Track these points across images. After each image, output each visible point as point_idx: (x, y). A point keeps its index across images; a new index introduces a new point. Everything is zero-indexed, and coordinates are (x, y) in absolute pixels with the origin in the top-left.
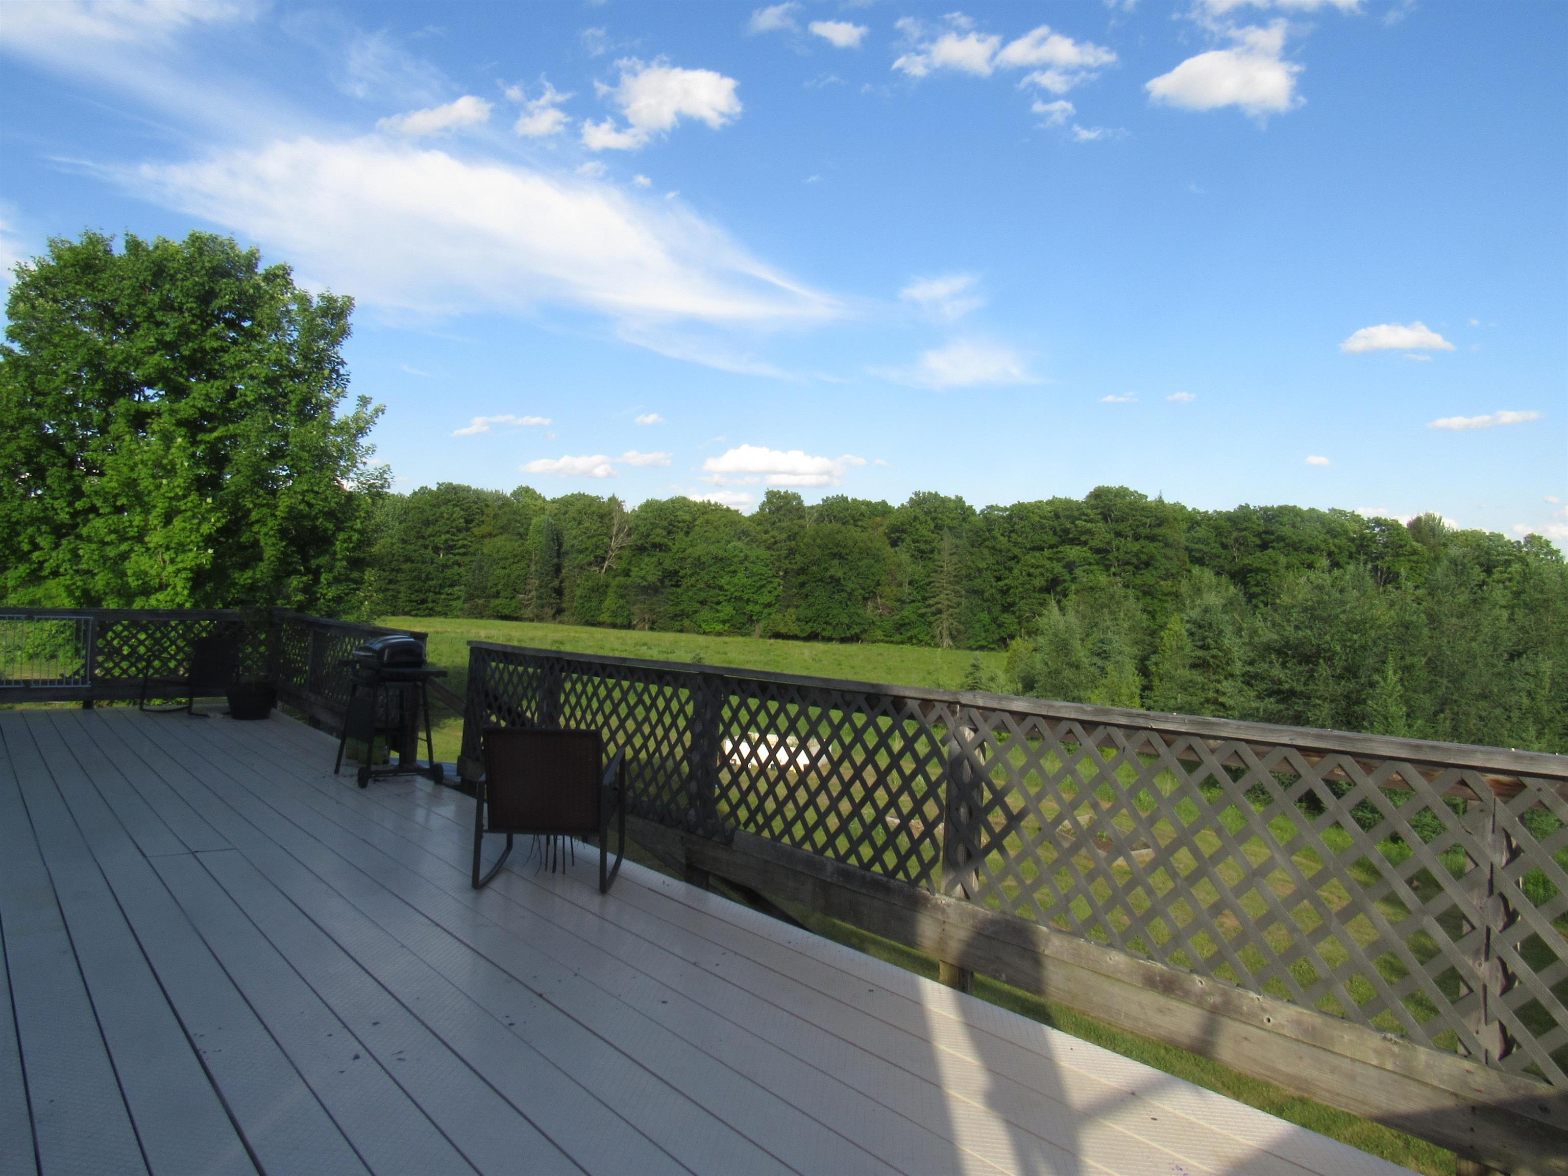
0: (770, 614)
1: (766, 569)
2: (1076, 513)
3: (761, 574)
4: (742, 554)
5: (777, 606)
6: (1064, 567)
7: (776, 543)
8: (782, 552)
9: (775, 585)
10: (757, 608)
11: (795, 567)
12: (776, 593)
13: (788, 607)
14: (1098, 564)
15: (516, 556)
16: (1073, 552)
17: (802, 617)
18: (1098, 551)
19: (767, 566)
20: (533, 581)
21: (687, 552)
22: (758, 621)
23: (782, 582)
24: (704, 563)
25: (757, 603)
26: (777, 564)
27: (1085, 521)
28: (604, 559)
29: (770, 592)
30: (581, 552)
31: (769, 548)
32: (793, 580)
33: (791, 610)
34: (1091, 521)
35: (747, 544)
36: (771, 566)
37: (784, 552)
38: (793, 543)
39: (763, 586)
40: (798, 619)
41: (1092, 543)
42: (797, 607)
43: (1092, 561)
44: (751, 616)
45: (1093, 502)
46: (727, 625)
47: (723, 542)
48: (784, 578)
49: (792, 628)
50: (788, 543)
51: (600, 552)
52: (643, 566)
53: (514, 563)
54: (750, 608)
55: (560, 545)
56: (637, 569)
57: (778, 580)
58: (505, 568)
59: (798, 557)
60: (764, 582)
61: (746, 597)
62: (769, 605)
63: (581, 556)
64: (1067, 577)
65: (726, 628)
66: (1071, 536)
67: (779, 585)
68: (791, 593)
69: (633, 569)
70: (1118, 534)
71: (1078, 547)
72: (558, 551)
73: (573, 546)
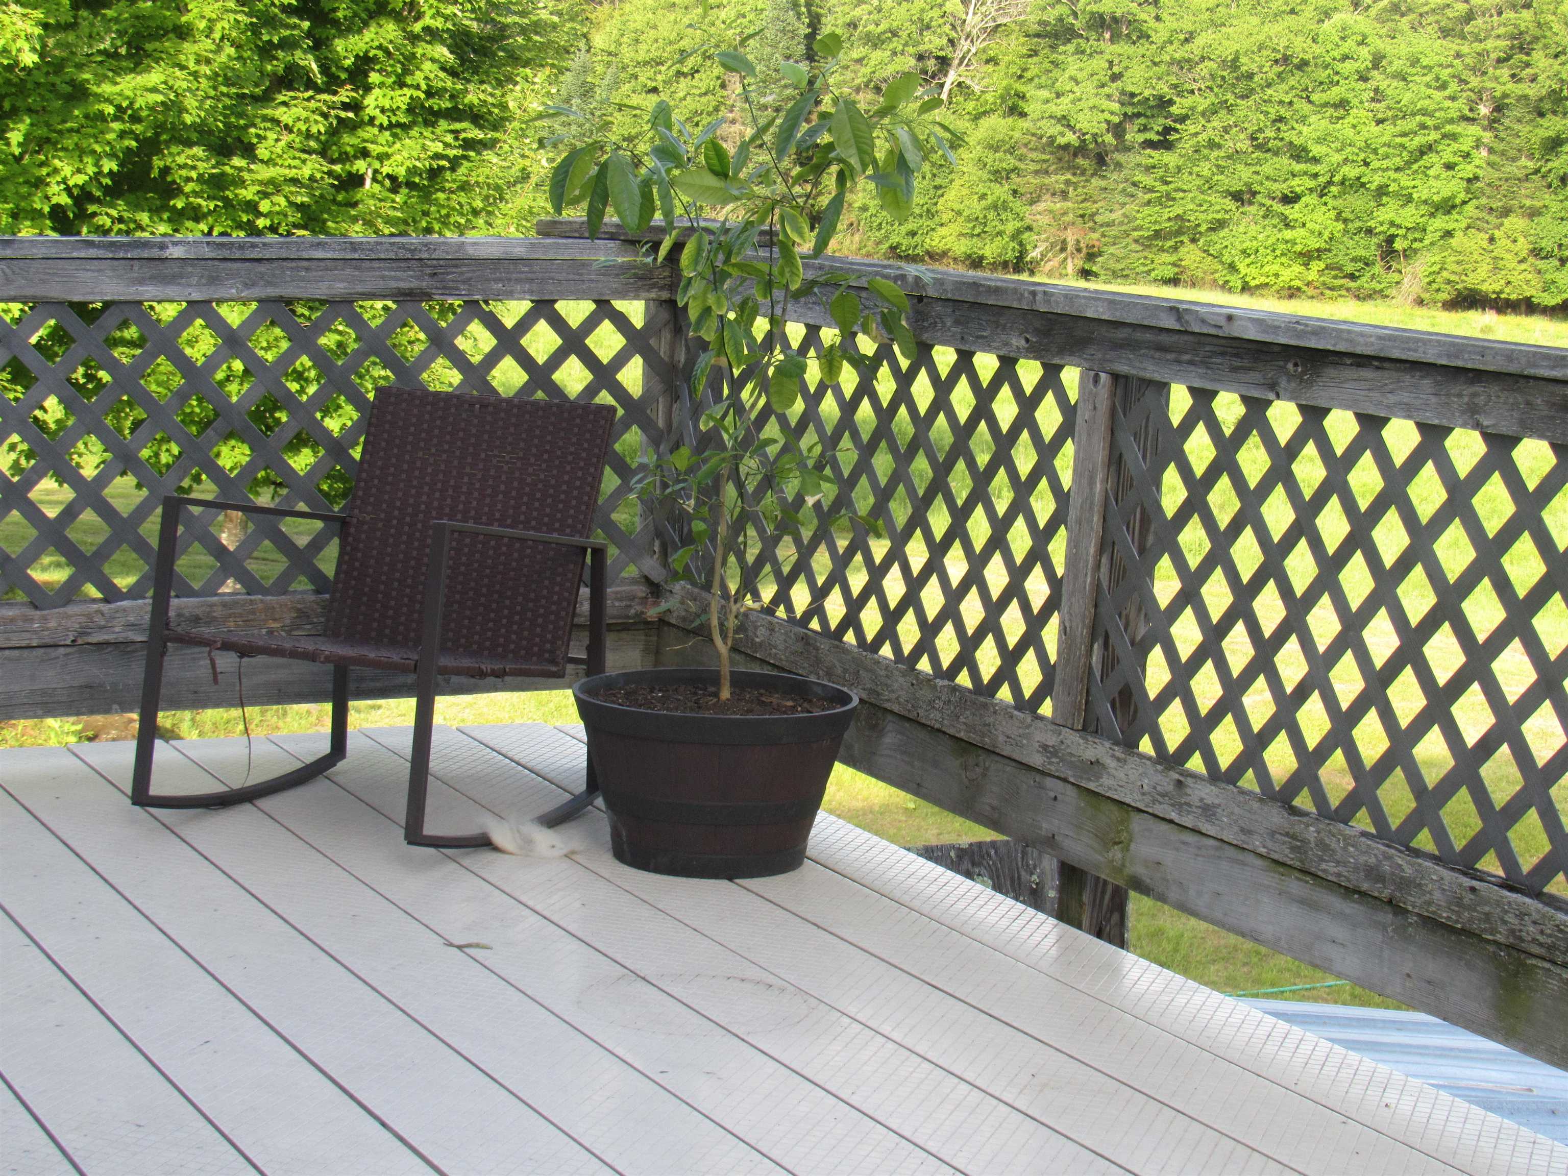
0: (1449, 234)
1: (1438, 95)
3: (1424, 112)
4: (1364, 52)
5: (1470, 208)
7: (1469, 17)
8: (1490, 44)
9: (1466, 145)
10: (1409, 216)
11: (1533, 91)
12: (1468, 170)
13: (1506, 212)
15: (684, 55)
17: (1547, 244)
19: (1444, 86)
20: (737, 127)
21: (1200, 41)
22: (1408, 254)
23: (1487, 137)
24: (1250, 76)
25: (1409, 199)
26: (1474, 82)
28: (944, 62)
29: (1449, 167)
30: (875, 42)
31: (1445, 33)
32: (1523, 129)
33: (1514, 223)
35: (1380, 20)
36: (1453, 87)
37: (1496, 46)
38: (1526, 14)
39: (1426, 150)
40: (1536, 252)
42: (1533, 214)
44: (1390, 240)
46: (1317, 266)
47: (1308, 12)
48: (1492, 124)
49: (1516, 278)
50: (1509, 15)
51: (933, 43)
52: (1063, 83)
53: (679, 74)
54: (1388, 212)
55: (815, 23)
56: (1045, 94)
57: (1474, 130)
58: (655, 90)
59: (1540, 59)
60: (1434, 136)
61: (1377, 180)
62: (1447, 207)
63: (877, 56)
65: (1312, 275)
67: (1478, 144)
68: (1512, 169)
69: (1030, 90)
72: (810, 37)
73: (853, 25)
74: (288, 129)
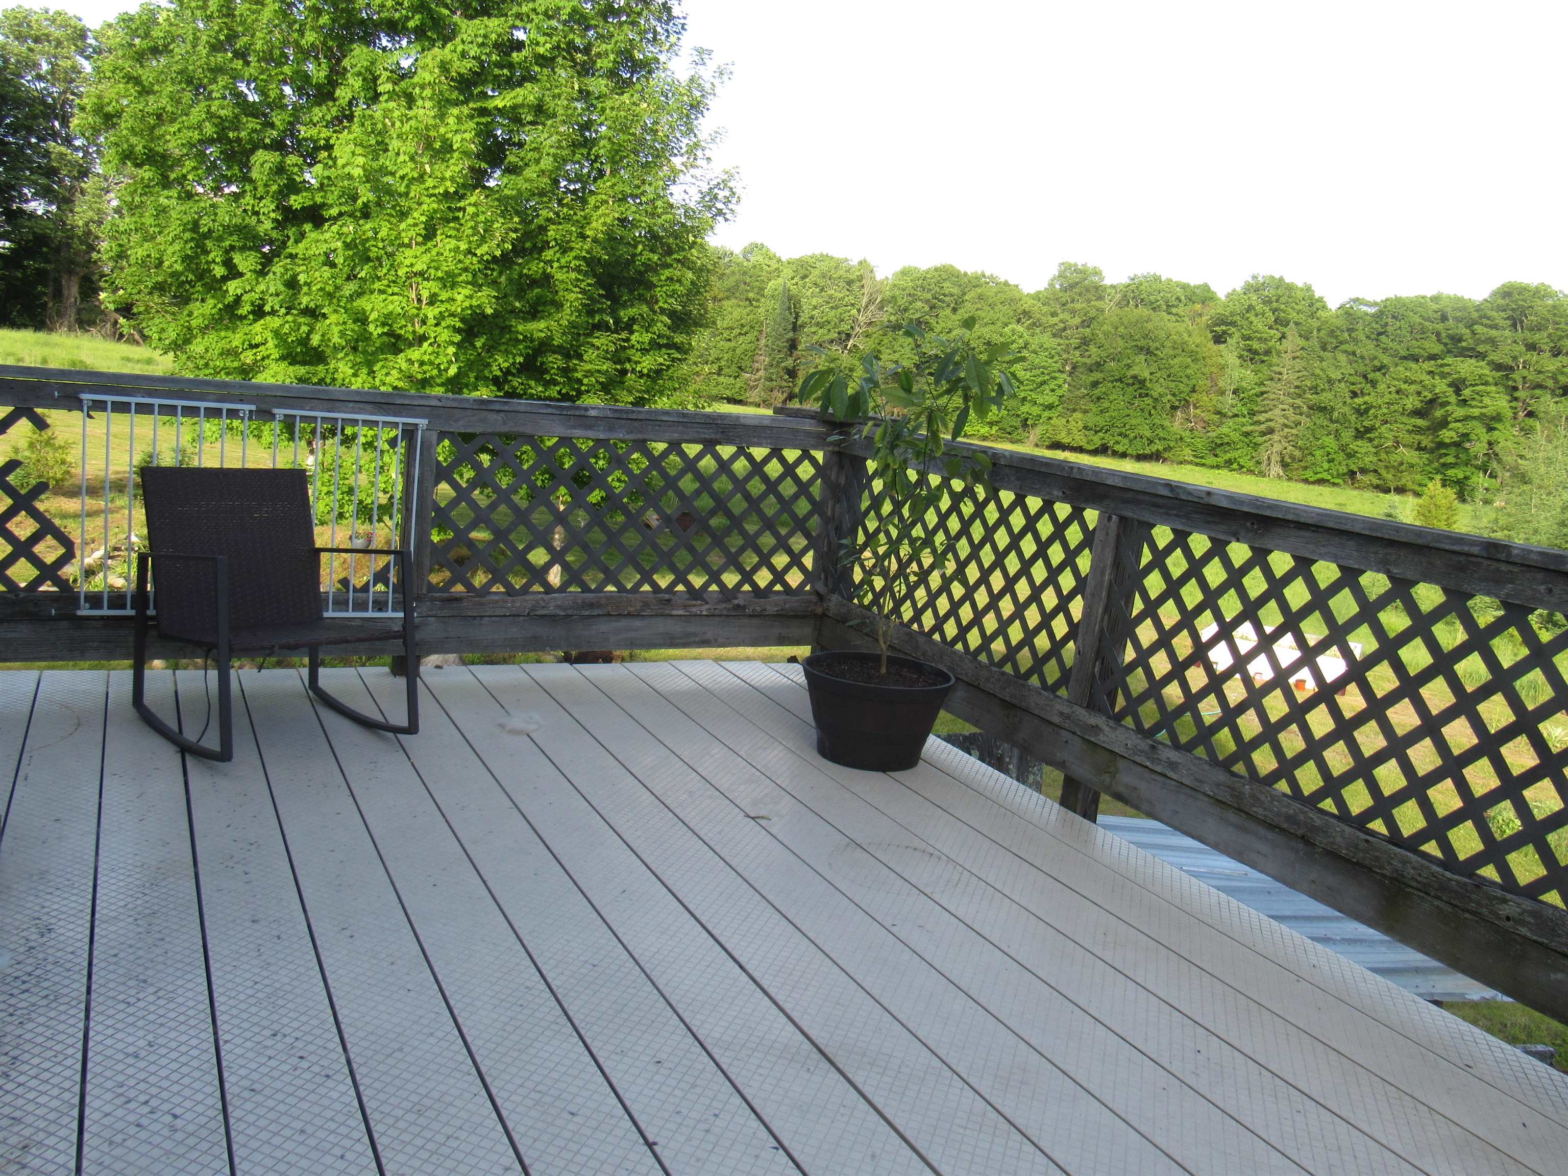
0: (1050, 418)
1: (1050, 361)
2: (1475, 315)
3: (1043, 367)
4: (1021, 341)
5: (1060, 408)
6: (1449, 385)
7: (1064, 329)
8: (1071, 341)
9: (1060, 382)
10: (1035, 410)
11: (1088, 361)
12: (1060, 392)
13: (1074, 410)
14: (1496, 384)
15: (743, 326)
16: (1466, 367)
17: (1090, 425)
18: (1498, 367)
19: (1052, 357)
20: (762, 358)
21: (954, 333)
22: (1034, 426)
23: (1069, 379)
24: (974, 349)
25: (1035, 403)
26: (1065, 356)
27: (1486, 326)
28: (848, 336)
29: (1053, 390)
30: (820, 325)
31: (1054, 335)
32: (1084, 377)
33: (1078, 415)
34: (1495, 327)
35: (1028, 328)
36: (1056, 358)
37: (1075, 342)
38: (1088, 330)
39: (1044, 383)
40: (1085, 428)
41: (1493, 357)
42: (1085, 412)
43: (1490, 380)
44: (1026, 420)
45: (1501, 302)
46: (995, 428)
47: (999, 324)
48: (1071, 374)
49: (1076, 437)
50: (1080, 330)
51: (845, 327)
52: (897, 348)
53: (740, 334)
54: (1025, 409)
55: (797, 316)
56: (889, 351)
57: (1065, 376)
58: (730, 340)
59: (1093, 349)
60: (1047, 377)
61: (1022, 395)
62: (1050, 407)
63: (821, 331)
64: (1453, 399)
65: (993, 432)
66: (1464, 344)
67: (1065, 380)
68: (1078, 393)
69: (882, 349)
70: (1532, 347)
71: (1473, 361)
72: (795, 324)
73: (812, 318)
74: (598, 348)
